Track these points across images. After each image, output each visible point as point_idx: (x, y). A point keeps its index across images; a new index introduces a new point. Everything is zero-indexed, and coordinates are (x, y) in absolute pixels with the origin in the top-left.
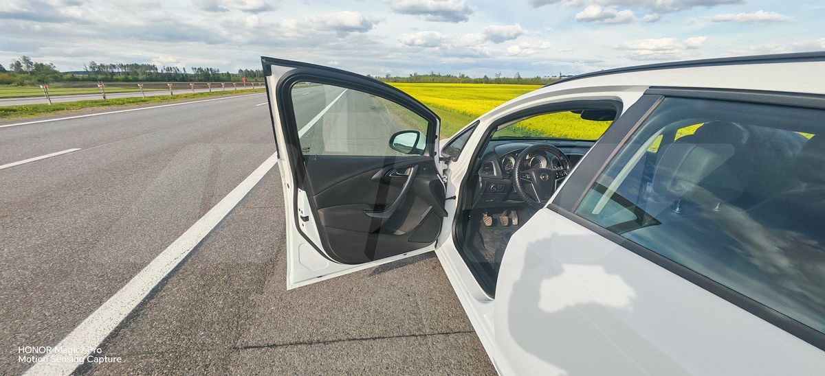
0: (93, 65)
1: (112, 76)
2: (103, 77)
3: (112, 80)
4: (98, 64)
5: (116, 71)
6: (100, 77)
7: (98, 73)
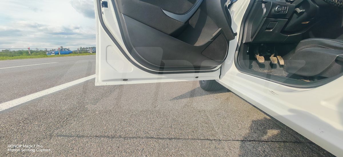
0: (81, 48)
1: (86, 52)
2: (84, 52)
3: (86, 53)
4: (83, 48)
5: (88, 50)
6: (83, 52)
7: (82, 51)
